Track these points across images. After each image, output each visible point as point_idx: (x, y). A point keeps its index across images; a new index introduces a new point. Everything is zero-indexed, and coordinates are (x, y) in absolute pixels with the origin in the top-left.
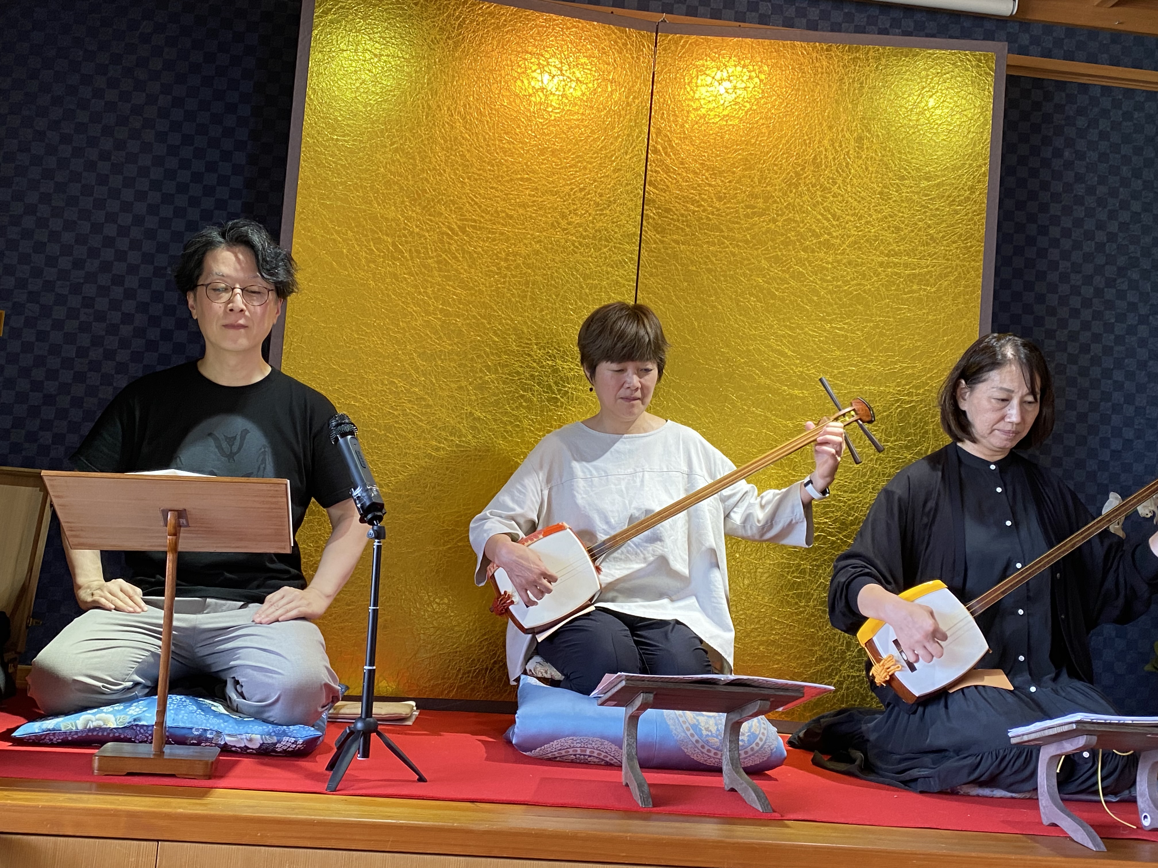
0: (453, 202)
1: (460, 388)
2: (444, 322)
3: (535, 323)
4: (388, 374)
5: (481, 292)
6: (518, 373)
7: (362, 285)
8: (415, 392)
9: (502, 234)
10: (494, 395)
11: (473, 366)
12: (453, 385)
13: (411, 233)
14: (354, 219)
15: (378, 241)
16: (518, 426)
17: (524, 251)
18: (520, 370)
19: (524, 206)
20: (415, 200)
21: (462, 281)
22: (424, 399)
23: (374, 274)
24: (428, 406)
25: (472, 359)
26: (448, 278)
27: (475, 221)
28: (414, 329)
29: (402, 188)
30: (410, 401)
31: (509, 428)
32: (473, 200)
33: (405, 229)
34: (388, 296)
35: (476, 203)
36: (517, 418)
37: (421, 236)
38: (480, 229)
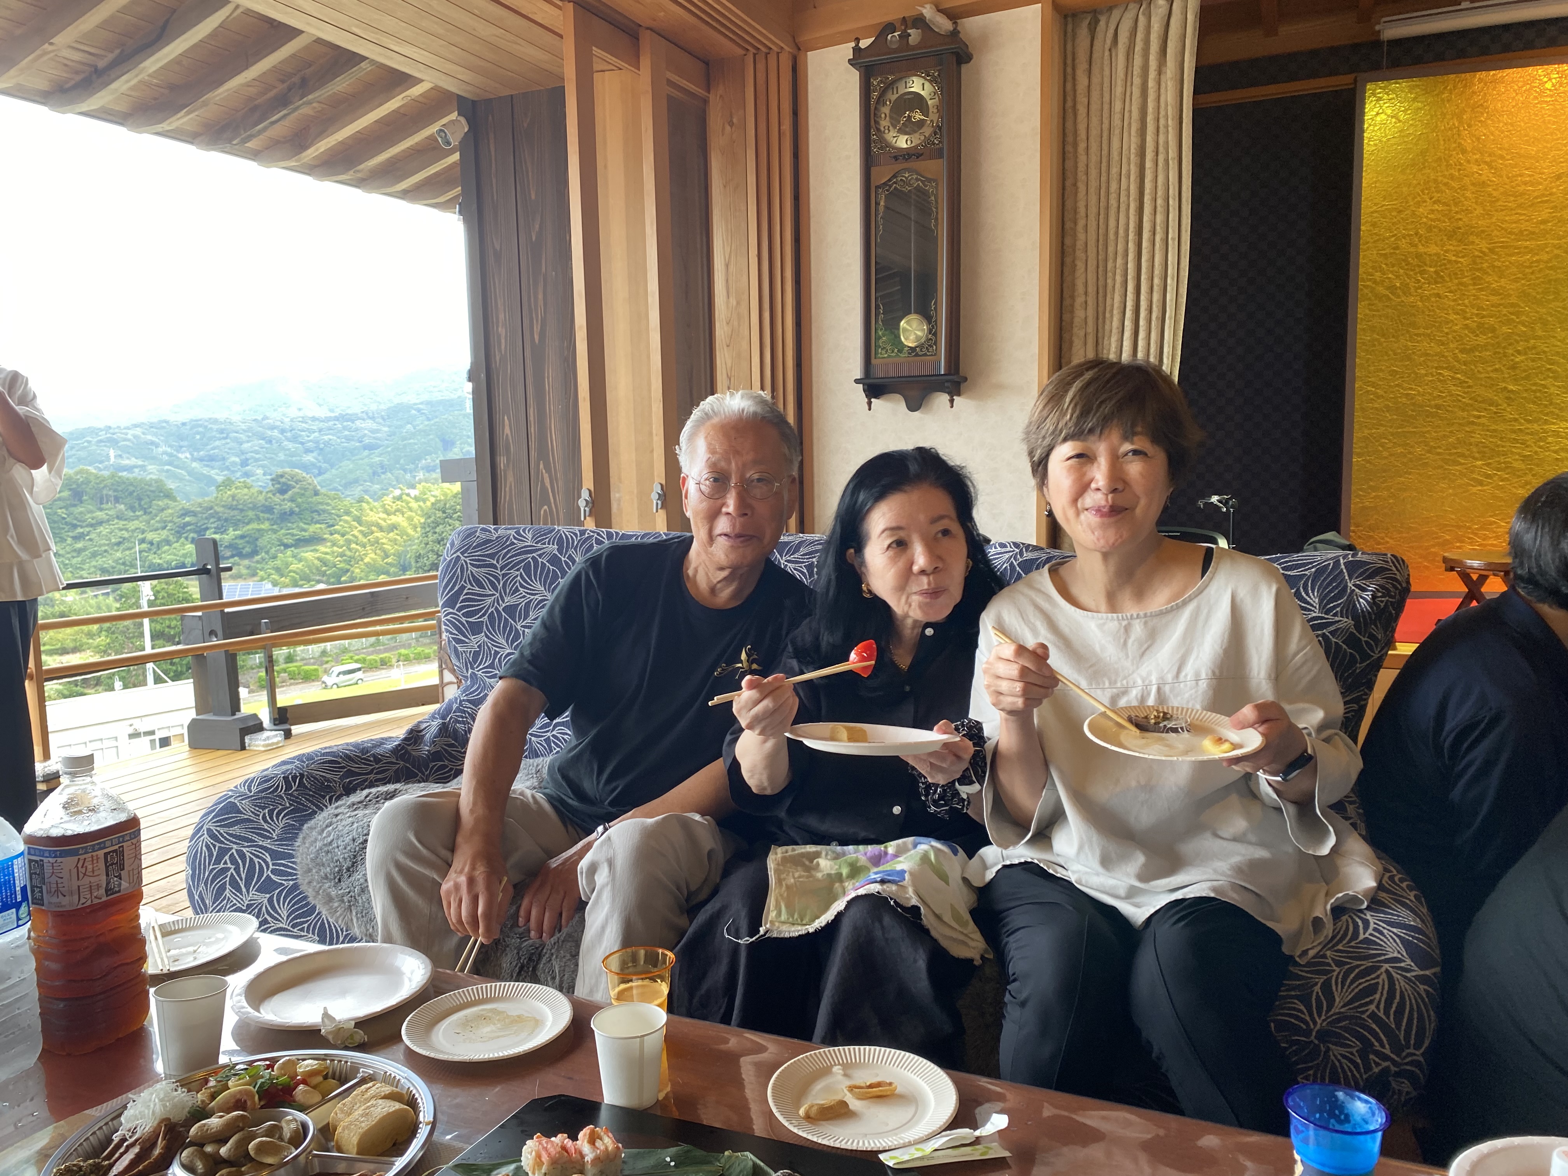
0: (1483, 231)
1: (1496, 370)
2: (1480, 323)
3: (1559, 312)
4: (1436, 368)
5: (1510, 295)
6: (1544, 352)
7: (1413, 306)
8: (1459, 379)
9: (1526, 247)
10: (1525, 371)
11: (1505, 353)
12: (1490, 369)
13: (1450, 261)
14: (1403, 260)
15: (1422, 273)
16: (1546, 392)
17: (1545, 257)
18: (1546, 349)
19: (1544, 222)
20: (1452, 236)
21: (1494, 289)
22: (1467, 382)
23: (1421, 298)
24: (1469, 387)
25: (1504, 348)
26: (1481, 290)
27: (1503, 242)
28: (1455, 331)
29: (1440, 230)
30: (1454, 385)
31: (1538, 394)
32: (1500, 226)
33: (1444, 259)
34: (1433, 310)
35: (1503, 229)
36: (1545, 386)
37: (1457, 262)
38: (1507, 247)
